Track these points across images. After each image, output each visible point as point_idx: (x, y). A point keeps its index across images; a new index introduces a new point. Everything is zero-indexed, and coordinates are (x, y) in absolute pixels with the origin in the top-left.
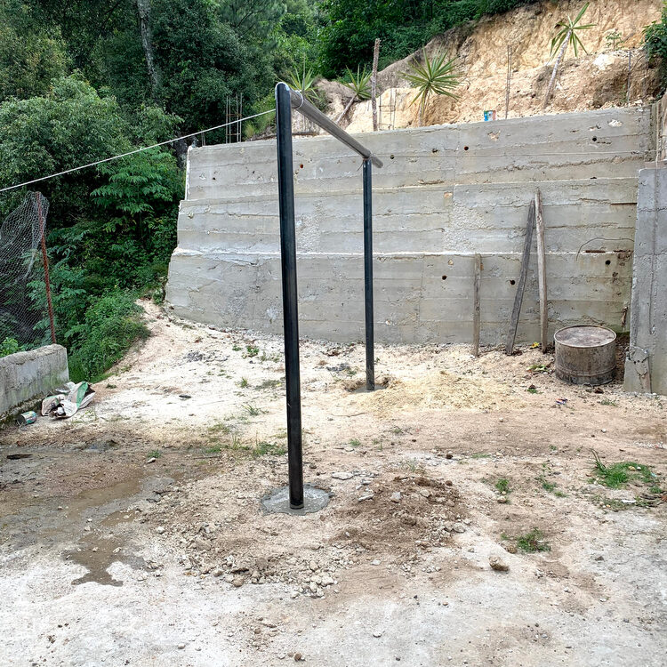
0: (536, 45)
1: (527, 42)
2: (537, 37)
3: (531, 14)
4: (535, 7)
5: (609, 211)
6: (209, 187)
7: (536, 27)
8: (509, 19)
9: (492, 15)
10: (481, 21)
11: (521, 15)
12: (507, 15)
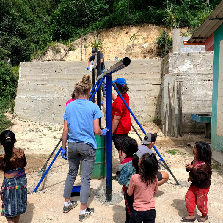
3: (118, 29)
4: (120, 27)
5: (152, 86)
6: (28, 75)
7: (120, 33)
10: (104, 29)
11: (115, 29)
12: (111, 29)
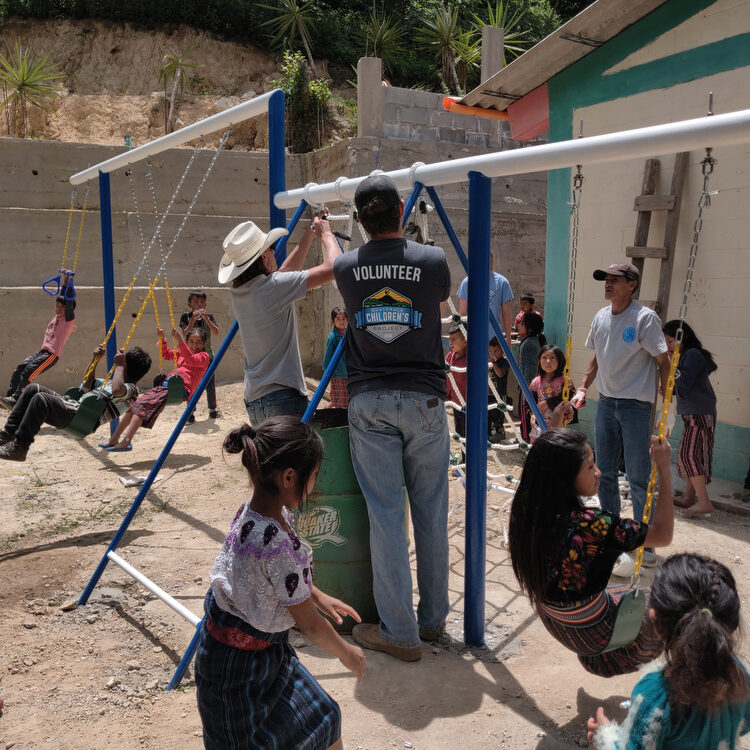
0: (91, 66)
1: (78, 60)
2: (90, 57)
3: (78, 30)
4: (82, 24)
7: (87, 47)
8: (50, 28)
9: (25, 18)
10: (11, 22)
11: (65, 27)
12: (47, 23)
